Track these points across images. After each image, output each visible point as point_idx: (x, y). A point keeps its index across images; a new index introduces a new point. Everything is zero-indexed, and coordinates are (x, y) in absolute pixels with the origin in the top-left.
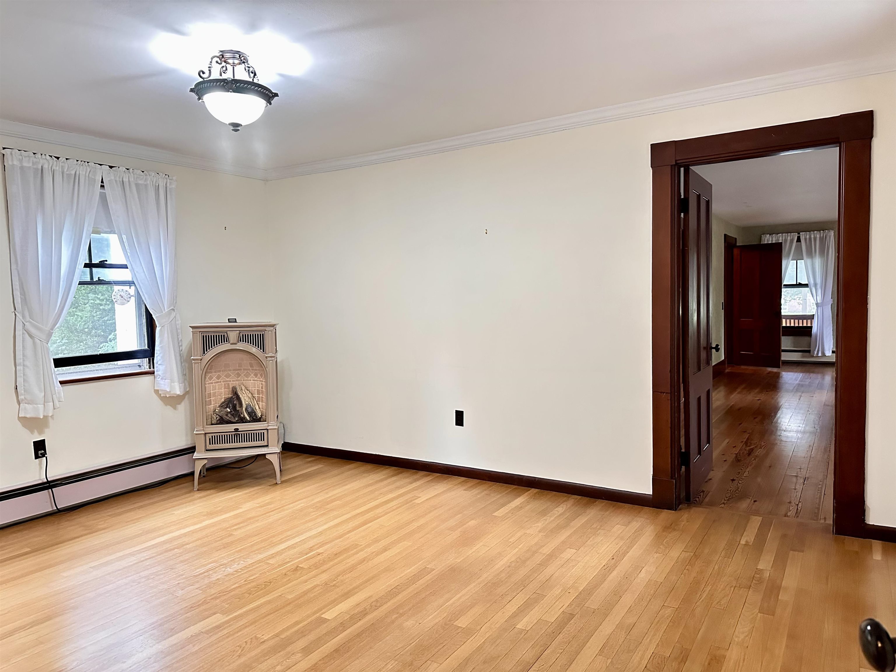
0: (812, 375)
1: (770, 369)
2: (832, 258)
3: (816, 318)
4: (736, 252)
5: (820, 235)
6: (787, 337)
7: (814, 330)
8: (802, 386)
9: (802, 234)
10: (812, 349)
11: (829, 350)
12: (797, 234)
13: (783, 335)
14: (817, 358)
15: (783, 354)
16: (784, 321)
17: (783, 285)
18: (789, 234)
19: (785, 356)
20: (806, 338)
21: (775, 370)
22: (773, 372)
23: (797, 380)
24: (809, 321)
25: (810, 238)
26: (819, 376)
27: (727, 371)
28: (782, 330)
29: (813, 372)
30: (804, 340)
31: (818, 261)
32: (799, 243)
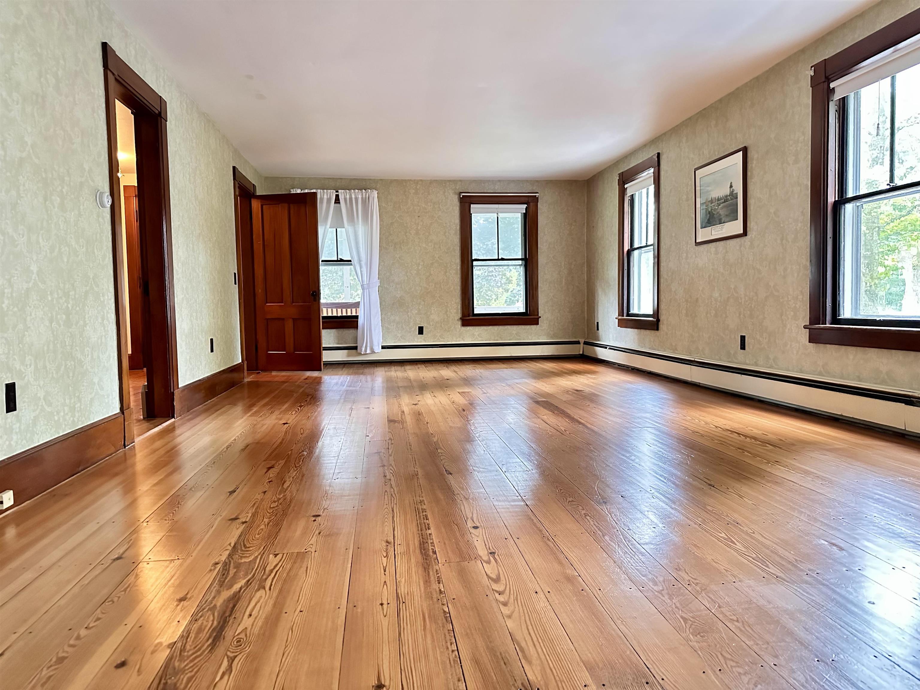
0: (362, 377)
1: (309, 374)
2: (377, 230)
3: (362, 305)
4: (255, 204)
5: (362, 195)
6: (329, 330)
7: (360, 321)
8: (352, 392)
9: (341, 193)
10: (359, 345)
11: (378, 345)
12: (335, 191)
13: (323, 328)
14: (366, 355)
15: (324, 353)
16: (325, 310)
17: (320, 261)
18: (325, 191)
19: (327, 356)
20: (351, 331)
21: (315, 374)
22: (311, 377)
23: (344, 386)
24: (354, 310)
25: (351, 199)
26: (369, 378)
27: (246, 380)
28: (323, 322)
29: (362, 374)
30: (348, 333)
31: (361, 229)
32: (337, 205)
